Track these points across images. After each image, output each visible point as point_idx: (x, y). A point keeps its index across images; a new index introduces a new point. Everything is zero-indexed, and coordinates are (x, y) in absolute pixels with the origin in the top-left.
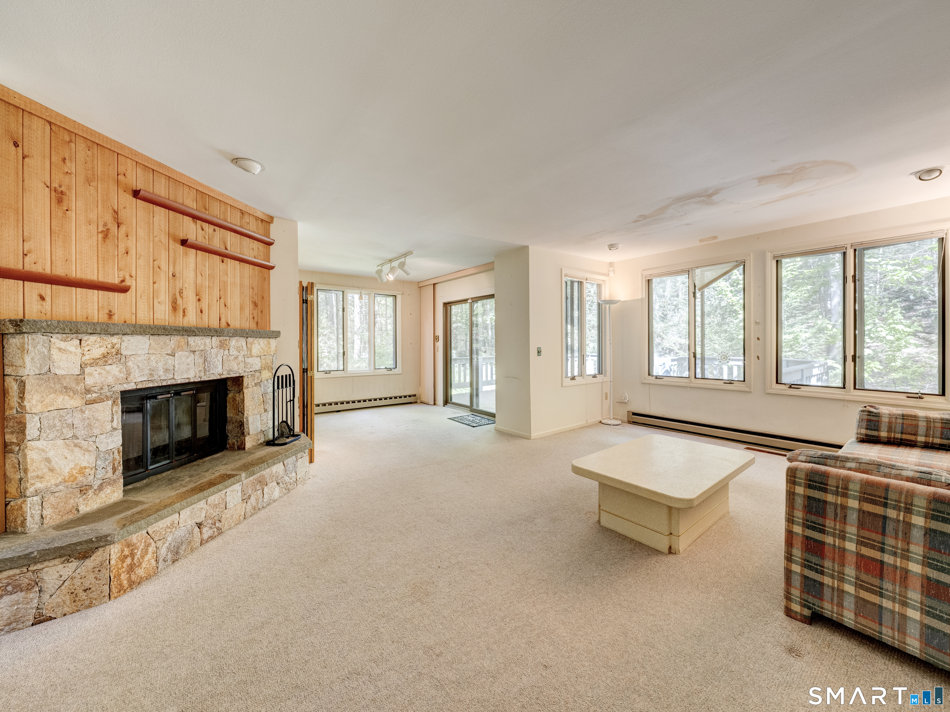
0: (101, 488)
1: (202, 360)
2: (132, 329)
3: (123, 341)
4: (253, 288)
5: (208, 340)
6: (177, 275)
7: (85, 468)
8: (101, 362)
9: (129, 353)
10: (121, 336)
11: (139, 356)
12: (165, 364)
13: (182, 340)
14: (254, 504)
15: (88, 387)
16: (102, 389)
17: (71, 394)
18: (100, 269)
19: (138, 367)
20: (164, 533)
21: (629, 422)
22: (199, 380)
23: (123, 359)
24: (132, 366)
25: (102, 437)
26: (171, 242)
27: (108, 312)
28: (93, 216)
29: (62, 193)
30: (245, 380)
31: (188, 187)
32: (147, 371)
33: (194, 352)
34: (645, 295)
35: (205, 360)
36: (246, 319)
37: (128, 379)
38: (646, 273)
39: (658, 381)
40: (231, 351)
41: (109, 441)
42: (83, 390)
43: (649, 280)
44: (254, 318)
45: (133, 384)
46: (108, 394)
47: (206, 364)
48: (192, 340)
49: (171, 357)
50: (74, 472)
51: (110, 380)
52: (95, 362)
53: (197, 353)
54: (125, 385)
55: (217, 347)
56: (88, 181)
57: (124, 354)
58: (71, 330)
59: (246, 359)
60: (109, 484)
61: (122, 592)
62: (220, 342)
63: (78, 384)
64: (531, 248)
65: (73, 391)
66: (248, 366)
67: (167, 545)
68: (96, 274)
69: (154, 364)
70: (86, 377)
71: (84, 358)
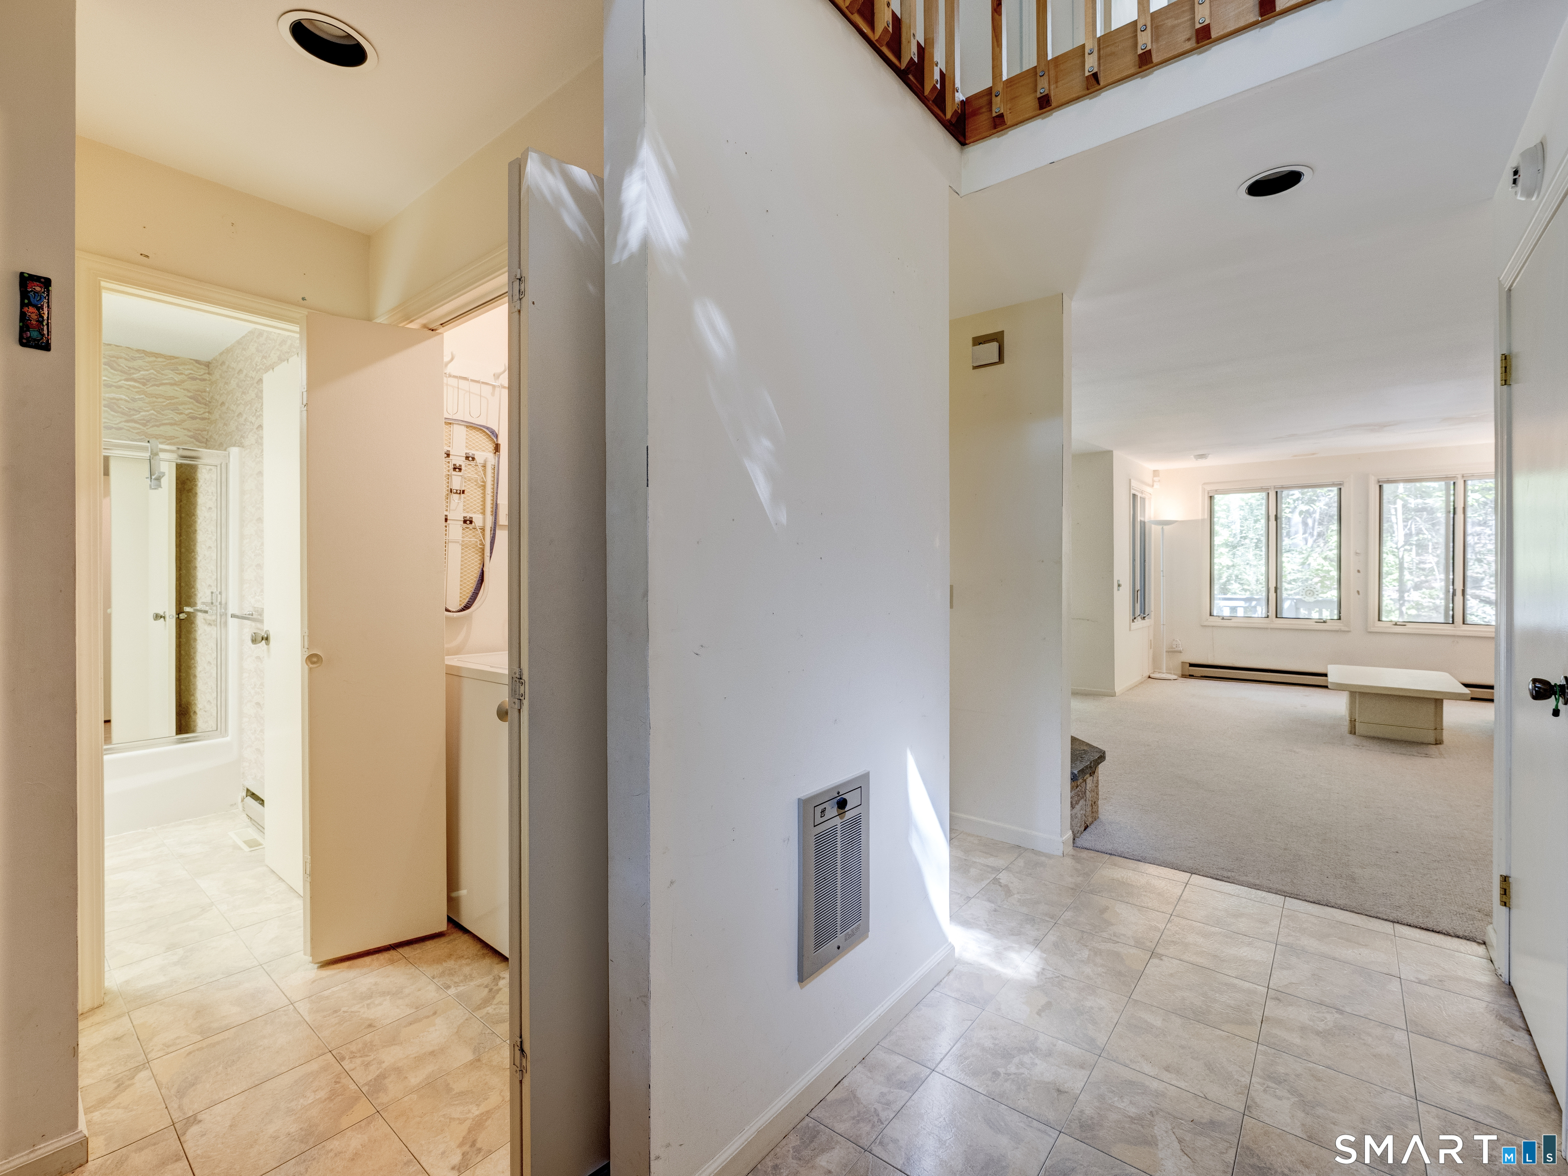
21: (1184, 676)
34: (1207, 516)
38: (1208, 488)
39: (1226, 623)
43: (1211, 497)
64: (1115, 453)
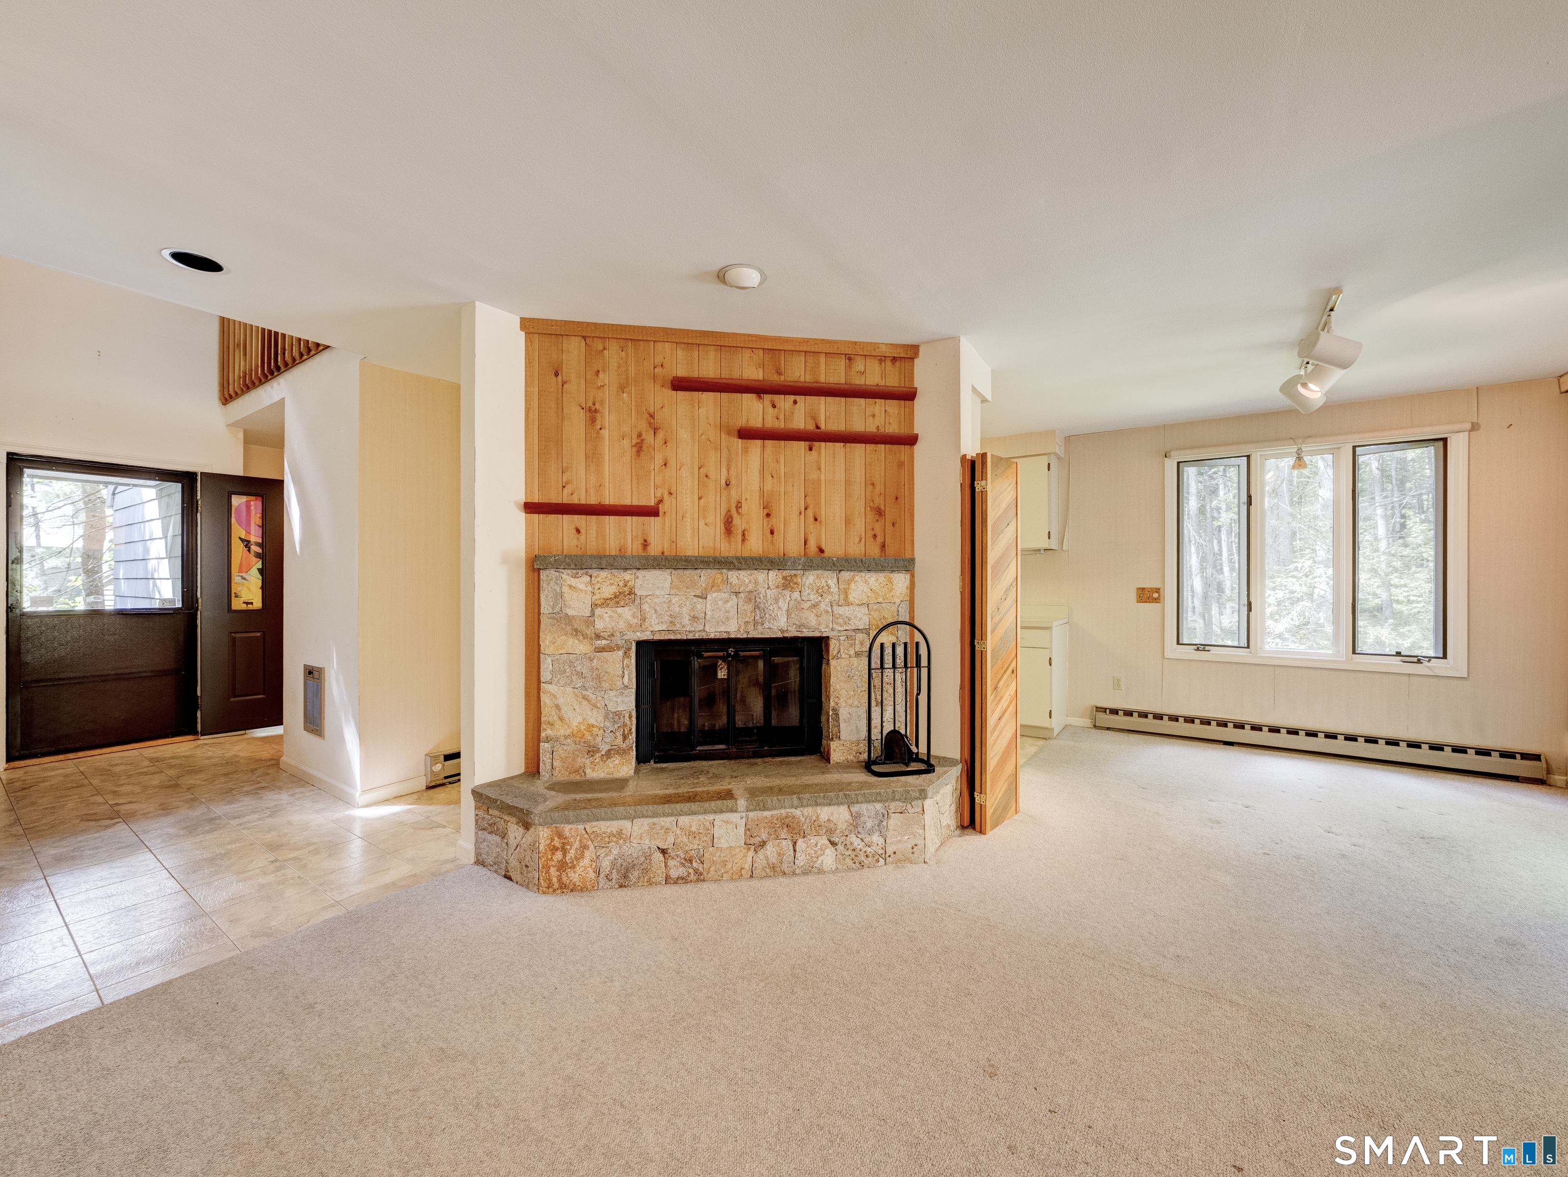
0: (608, 754)
1: (750, 606)
2: (644, 562)
3: (638, 577)
4: (873, 484)
5: (761, 576)
6: (733, 482)
7: (593, 726)
8: (612, 603)
9: (644, 593)
10: (635, 571)
11: (657, 597)
12: (693, 609)
13: (719, 576)
14: (774, 859)
15: (597, 632)
16: (613, 635)
17: (581, 638)
18: (634, 490)
19: (656, 610)
20: (607, 839)
22: (745, 636)
23: (638, 601)
24: (648, 609)
25: (612, 693)
26: (724, 436)
27: (642, 542)
28: (626, 429)
29: (596, 411)
30: (833, 644)
31: (750, 350)
32: (667, 618)
33: (737, 593)
35: (757, 607)
36: (857, 540)
37: (643, 626)
40: (805, 594)
41: (619, 700)
42: (594, 635)
44: (875, 536)
45: (648, 633)
46: (619, 642)
47: (758, 612)
48: (734, 576)
49: (700, 600)
50: (583, 727)
51: (622, 625)
52: (605, 603)
53: (742, 595)
54: (638, 634)
55: (778, 587)
56: (622, 388)
57: (638, 594)
58: (576, 565)
59: (835, 608)
60: (618, 753)
61: (551, 890)
62: (784, 578)
63: (588, 627)
65: (583, 635)
66: (840, 621)
67: (611, 858)
68: (630, 497)
69: (677, 609)
70: (596, 620)
71: (594, 597)
